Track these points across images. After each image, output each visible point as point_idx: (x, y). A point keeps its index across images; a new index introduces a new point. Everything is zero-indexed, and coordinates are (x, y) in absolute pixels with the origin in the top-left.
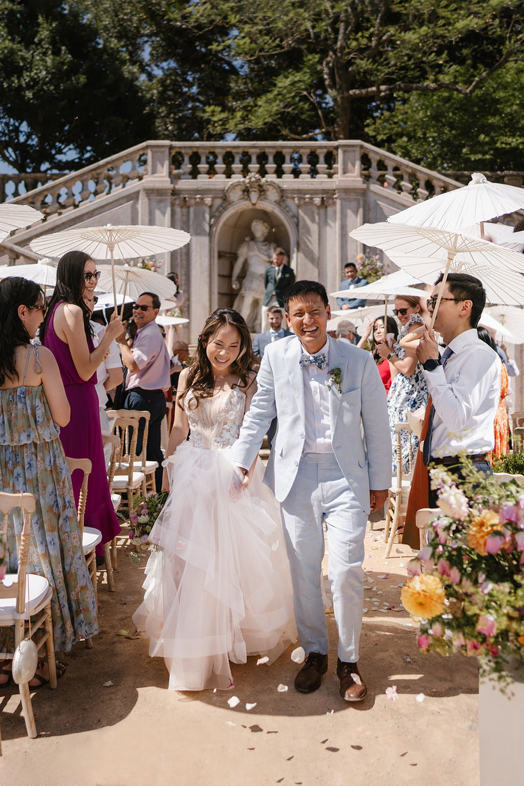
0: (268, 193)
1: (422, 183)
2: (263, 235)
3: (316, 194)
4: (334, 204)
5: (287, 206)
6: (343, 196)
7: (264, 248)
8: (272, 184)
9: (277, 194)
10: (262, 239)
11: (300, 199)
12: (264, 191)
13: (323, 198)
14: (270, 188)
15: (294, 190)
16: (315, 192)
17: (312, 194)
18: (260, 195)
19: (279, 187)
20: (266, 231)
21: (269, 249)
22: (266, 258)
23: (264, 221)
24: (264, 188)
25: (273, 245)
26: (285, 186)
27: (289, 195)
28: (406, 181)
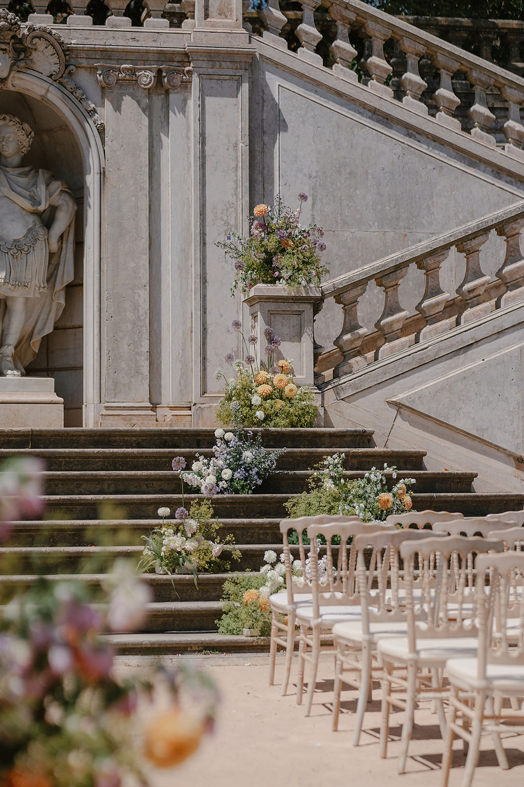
0: (35, 55)
1: (378, 45)
2: (19, 150)
3: (145, 62)
4: (186, 85)
5: (78, 87)
6: (206, 67)
7: (23, 180)
8: (44, 35)
9: (55, 59)
10: (16, 160)
11: (107, 71)
12: (25, 50)
13: (160, 71)
14: (41, 44)
15: (94, 50)
16: (141, 57)
17: (132, 61)
18: (16, 61)
19: (61, 44)
20: (26, 142)
21: (35, 184)
22: (27, 205)
23: (23, 121)
24: (27, 43)
25: (42, 176)
26: (73, 41)
27: (84, 62)
28: (343, 39)
